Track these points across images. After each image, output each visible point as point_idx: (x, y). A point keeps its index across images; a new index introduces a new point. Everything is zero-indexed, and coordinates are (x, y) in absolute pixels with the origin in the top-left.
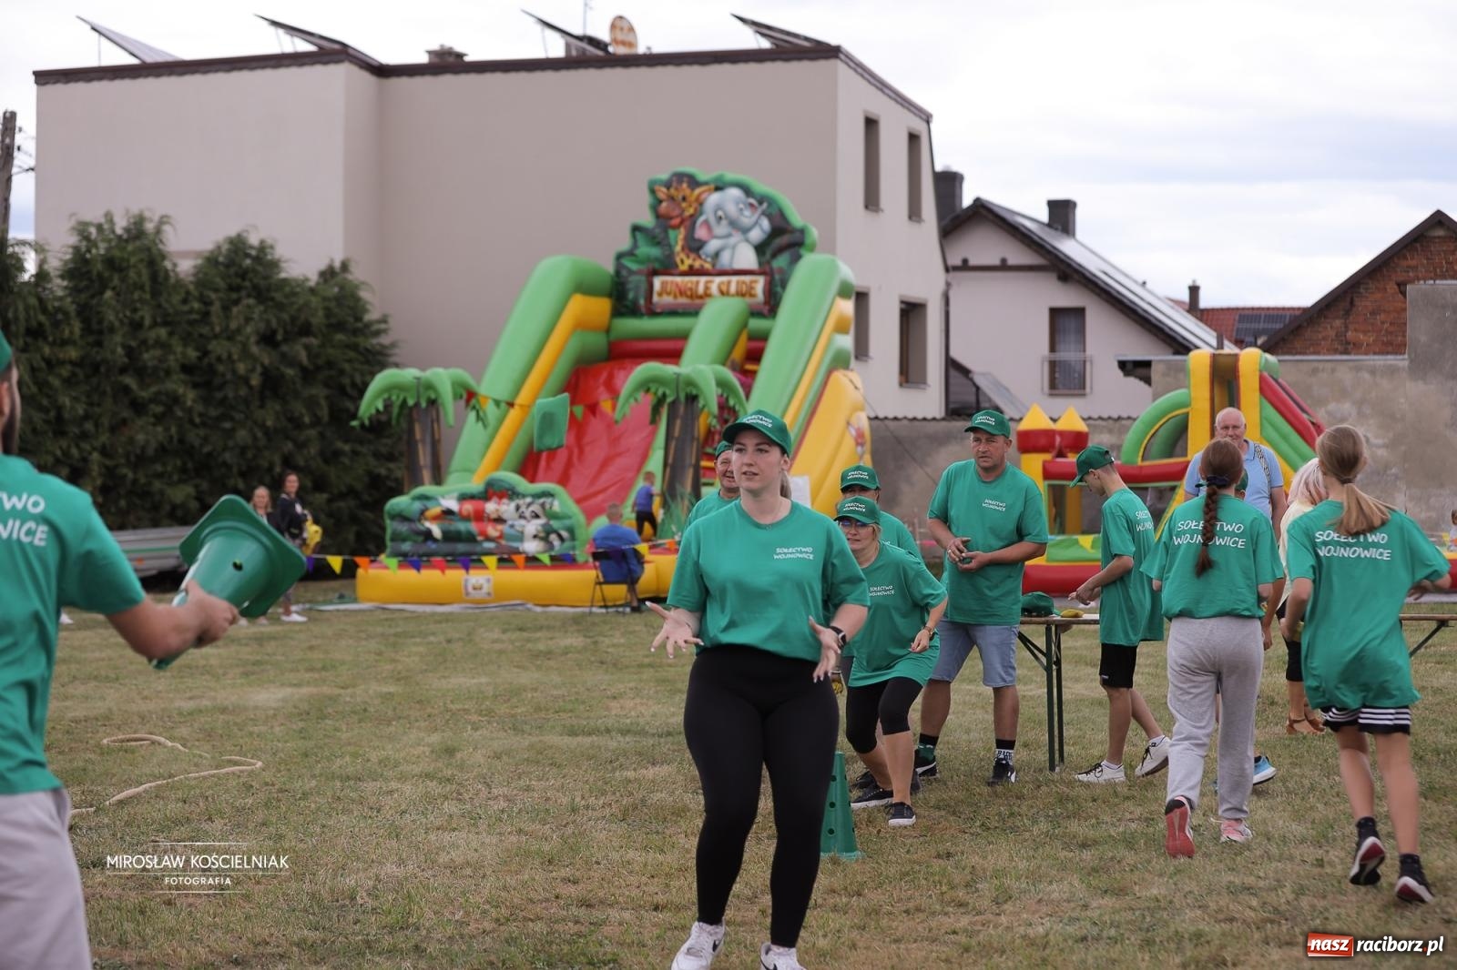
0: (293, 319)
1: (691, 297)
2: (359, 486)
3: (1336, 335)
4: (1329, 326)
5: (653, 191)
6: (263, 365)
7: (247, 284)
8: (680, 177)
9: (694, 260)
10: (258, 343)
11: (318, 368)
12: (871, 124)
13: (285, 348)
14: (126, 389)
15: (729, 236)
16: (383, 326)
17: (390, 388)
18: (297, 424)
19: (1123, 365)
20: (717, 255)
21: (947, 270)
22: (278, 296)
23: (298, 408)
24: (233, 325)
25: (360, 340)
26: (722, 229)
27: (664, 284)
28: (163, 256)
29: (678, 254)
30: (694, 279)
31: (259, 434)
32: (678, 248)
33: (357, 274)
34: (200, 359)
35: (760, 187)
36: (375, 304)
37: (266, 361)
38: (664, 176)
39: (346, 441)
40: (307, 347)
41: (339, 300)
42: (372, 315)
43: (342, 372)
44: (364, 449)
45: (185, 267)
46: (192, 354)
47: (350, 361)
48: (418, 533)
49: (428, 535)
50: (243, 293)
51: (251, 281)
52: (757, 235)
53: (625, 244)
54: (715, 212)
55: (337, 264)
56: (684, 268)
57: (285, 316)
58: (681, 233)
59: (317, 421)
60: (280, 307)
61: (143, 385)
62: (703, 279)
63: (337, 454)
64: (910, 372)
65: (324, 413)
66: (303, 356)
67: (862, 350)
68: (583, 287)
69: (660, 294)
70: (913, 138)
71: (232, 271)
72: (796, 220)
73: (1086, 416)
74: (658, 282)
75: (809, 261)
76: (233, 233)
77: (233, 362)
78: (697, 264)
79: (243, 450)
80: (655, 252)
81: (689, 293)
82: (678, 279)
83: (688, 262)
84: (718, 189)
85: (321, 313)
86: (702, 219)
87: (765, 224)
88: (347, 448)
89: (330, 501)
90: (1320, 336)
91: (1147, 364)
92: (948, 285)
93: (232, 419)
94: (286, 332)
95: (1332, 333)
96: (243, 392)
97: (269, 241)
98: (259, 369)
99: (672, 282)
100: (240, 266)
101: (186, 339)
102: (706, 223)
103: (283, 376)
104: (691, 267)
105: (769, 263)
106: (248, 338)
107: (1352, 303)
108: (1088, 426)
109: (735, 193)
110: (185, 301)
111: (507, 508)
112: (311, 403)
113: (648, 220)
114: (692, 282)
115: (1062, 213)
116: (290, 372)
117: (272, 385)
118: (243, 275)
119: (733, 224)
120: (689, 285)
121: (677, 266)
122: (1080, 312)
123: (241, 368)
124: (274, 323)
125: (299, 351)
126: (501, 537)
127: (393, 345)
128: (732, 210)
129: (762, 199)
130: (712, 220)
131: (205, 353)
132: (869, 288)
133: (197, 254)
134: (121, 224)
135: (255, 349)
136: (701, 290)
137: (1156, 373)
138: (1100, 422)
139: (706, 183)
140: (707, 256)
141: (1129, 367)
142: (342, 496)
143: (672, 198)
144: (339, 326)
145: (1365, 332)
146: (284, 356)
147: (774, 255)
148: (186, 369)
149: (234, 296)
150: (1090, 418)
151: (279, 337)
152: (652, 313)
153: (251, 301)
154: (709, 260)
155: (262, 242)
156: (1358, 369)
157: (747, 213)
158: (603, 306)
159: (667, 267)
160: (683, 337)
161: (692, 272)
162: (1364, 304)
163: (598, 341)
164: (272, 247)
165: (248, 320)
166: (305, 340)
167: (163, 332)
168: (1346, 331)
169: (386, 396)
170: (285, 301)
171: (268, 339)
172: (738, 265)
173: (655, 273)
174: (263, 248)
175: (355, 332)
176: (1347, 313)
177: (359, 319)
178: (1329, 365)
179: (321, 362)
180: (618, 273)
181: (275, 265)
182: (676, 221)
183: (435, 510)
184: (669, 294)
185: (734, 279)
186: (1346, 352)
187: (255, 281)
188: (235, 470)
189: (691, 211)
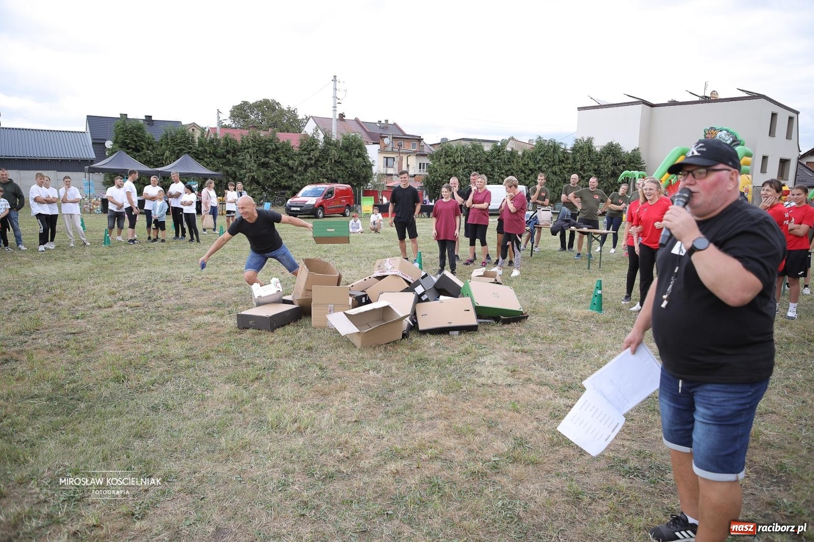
0: (621, 160)
5: (705, 131)
7: (612, 152)
8: (711, 128)
12: (774, 115)
14: (581, 174)
16: (644, 162)
17: (626, 174)
21: (800, 151)
22: (619, 155)
24: (606, 161)
25: (637, 165)
28: (592, 146)
33: (641, 151)
34: (598, 168)
35: (732, 130)
36: (643, 157)
38: (708, 128)
40: (623, 166)
41: (635, 156)
42: (642, 160)
45: (598, 149)
46: (596, 167)
50: (610, 154)
52: (729, 142)
54: (719, 137)
55: (637, 149)
57: (619, 159)
60: (618, 157)
61: (584, 173)
70: (791, 118)
71: (609, 149)
72: (739, 138)
76: (610, 142)
79: (606, 187)
84: (720, 131)
85: (629, 159)
86: (716, 138)
87: (731, 139)
92: (800, 155)
97: (619, 143)
100: (611, 149)
101: (595, 164)
106: (609, 164)
109: (725, 132)
110: (596, 156)
119: (724, 139)
124: (617, 161)
127: (645, 167)
128: (723, 136)
129: (731, 133)
131: (599, 167)
132: (768, 155)
133: (602, 146)
134: (585, 139)
139: (718, 130)
143: (709, 133)
144: (633, 162)
146: (618, 168)
148: (595, 170)
149: (608, 155)
153: (612, 156)
155: (617, 144)
157: (727, 137)
164: (619, 145)
165: (610, 160)
167: (589, 162)
170: (621, 156)
175: (636, 163)
177: (638, 161)
181: (620, 149)
182: (710, 139)
187: (614, 152)
189: (714, 136)
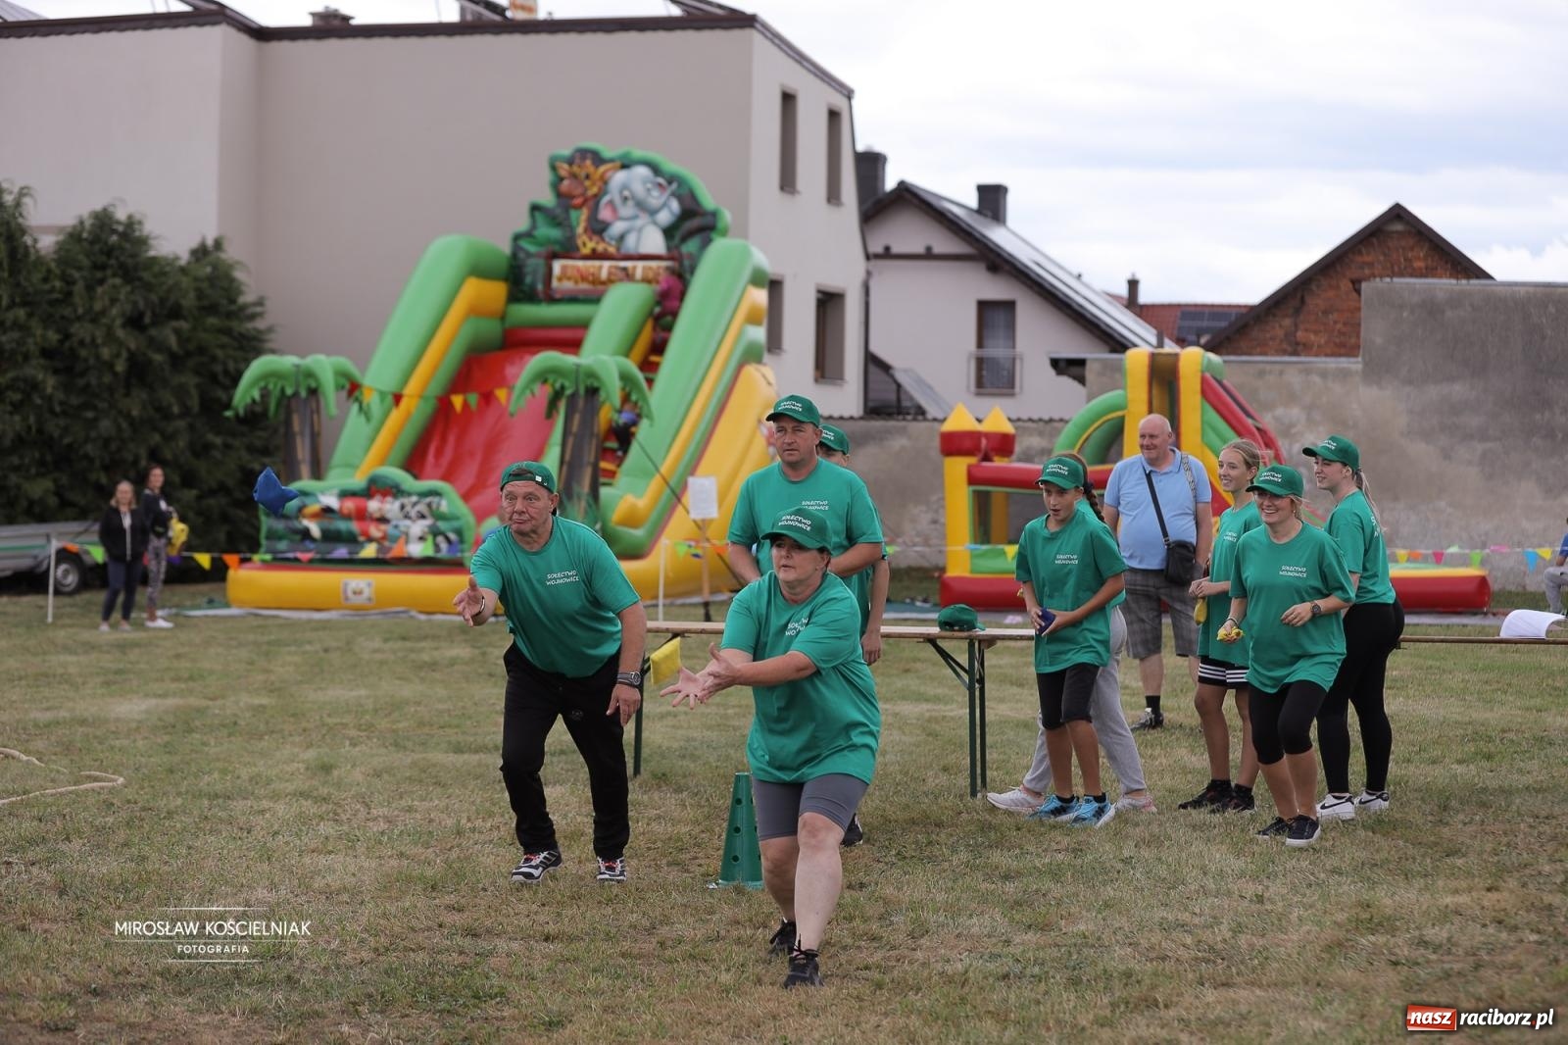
0: (162, 301)
1: (593, 283)
2: (231, 483)
3: (1286, 335)
4: (1277, 325)
5: (554, 168)
6: (129, 350)
7: (113, 262)
8: (584, 153)
9: (597, 243)
10: (124, 326)
11: (188, 354)
12: (788, 99)
13: (153, 332)
15: (635, 217)
16: (258, 309)
17: (268, 376)
18: (167, 416)
19: (1055, 363)
20: (622, 238)
21: (868, 257)
22: (146, 275)
23: (167, 397)
24: (98, 306)
25: (234, 324)
26: (627, 210)
27: (564, 268)
28: (21, 230)
29: (580, 236)
30: (597, 263)
31: (124, 425)
32: (580, 230)
33: (231, 253)
34: (61, 342)
35: (670, 166)
36: (251, 286)
37: (133, 346)
38: (566, 152)
39: (218, 433)
40: (177, 332)
41: (211, 280)
42: (247, 298)
43: (214, 359)
44: (237, 443)
45: (47, 243)
46: (53, 337)
47: (223, 347)
48: (296, 532)
49: (306, 534)
50: (109, 272)
51: (117, 258)
52: (665, 217)
53: (523, 224)
54: (621, 192)
55: (210, 242)
56: (586, 251)
57: (154, 298)
58: (584, 214)
59: (186, 412)
60: (148, 287)
62: (606, 264)
63: (207, 447)
64: (826, 367)
65: (194, 403)
66: (173, 341)
67: (774, 343)
68: (479, 270)
69: (560, 279)
70: (834, 116)
71: (97, 247)
72: (708, 201)
73: (1014, 417)
74: (557, 266)
75: (719, 245)
76: (98, 207)
77: (97, 346)
78: (600, 248)
79: (107, 442)
80: (555, 233)
81: (591, 278)
82: (580, 263)
83: (591, 245)
84: (625, 166)
85: (192, 295)
86: (605, 199)
87: (675, 205)
88: (218, 441)
89: (199, 498)
90: (1268, 336)
91: (1081, 363)
92: (869, 273)
93: (95, 408)
94: (154, 314)
95: (1280, 333)
96: (107, 379)
97: (137, 217)
98: (124, 354)
99: (573, 267)
100: (106, 243)
101: (47, 321)
102: (611, 203)
103: (150, 362)
104: (594, 250)
105: (677, 247)
106: (113, 320)
107: (1303, 301)
108: (1016, 428)
109: (642, 171)
110: (45, 279)
111: (391, 507)
112: (181, 392)
113: (547, 199)
114: (594, 267)
115: (992, 198)
116: (158, 358)
117: (139, 371)
118: (109, 252)
119: (640, 205)
120: (592, 270)
121: (578, 249)
122: (1009, 306)
123: (106, 353)
124: (141, 305)
125: (168, 335)
126: (385, 537)
127: (270, 330)
128: (639, 189)
129: (671, 179)
130: (618, 200)
131: (67, 336)
132: (783, 276)
135: (120, 333)
136: (604, 275)
137: (1090, 372)
138: (1030, 424)
139: (611, 161)
140: (612, 239)
141: (1062, 365)
142: (212, 493)
143: (574, 176)
144: (212, 309)
145: (1316, 333)
146: (151, 341)
147: (684, 239)
148: (46, 353)
149: (99, 275)
150: (1019, 420)
151: (147, 320)
152: (551, 299)
153: (118, 281)
154: (613, 243)
155: (130, 217)
156: (1308, 372)
157: (655, 193)
158: (498, 290)
159: (568, 250)
160: (584, 325)
161: (595, 255)
162: (1316, 302)
163: (492, 329)
164: (140, 223)
165: (114, 301)
166: (175, 324)
167: (22, 313)
168: (1296, 331)
169: (262, 384)
170: (153, 281)
171: (135, 322)
172: (645, 250)
173: (555, 256)
174: (131, 224)
175: (229, 315)
176: (1298, 311)
177: (233, 301)
178: (1278, 367)
179: (191, 347)
180: (514, 255)
181: (143, 242)
182: (578, 201)
183: (314, 508)
184: (569, 279)
185: (640, 265)
186: (1295, 353)
187: (122, 259)
188: (97, 463)
189: (594, 190)
